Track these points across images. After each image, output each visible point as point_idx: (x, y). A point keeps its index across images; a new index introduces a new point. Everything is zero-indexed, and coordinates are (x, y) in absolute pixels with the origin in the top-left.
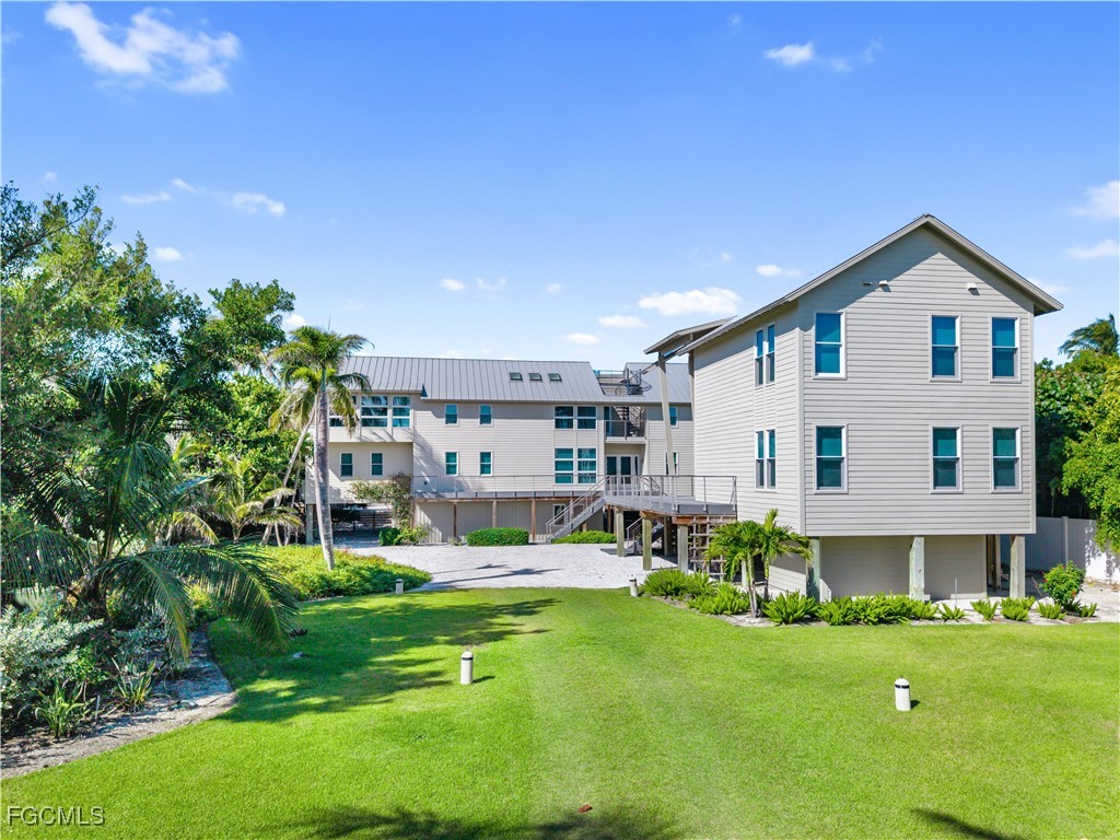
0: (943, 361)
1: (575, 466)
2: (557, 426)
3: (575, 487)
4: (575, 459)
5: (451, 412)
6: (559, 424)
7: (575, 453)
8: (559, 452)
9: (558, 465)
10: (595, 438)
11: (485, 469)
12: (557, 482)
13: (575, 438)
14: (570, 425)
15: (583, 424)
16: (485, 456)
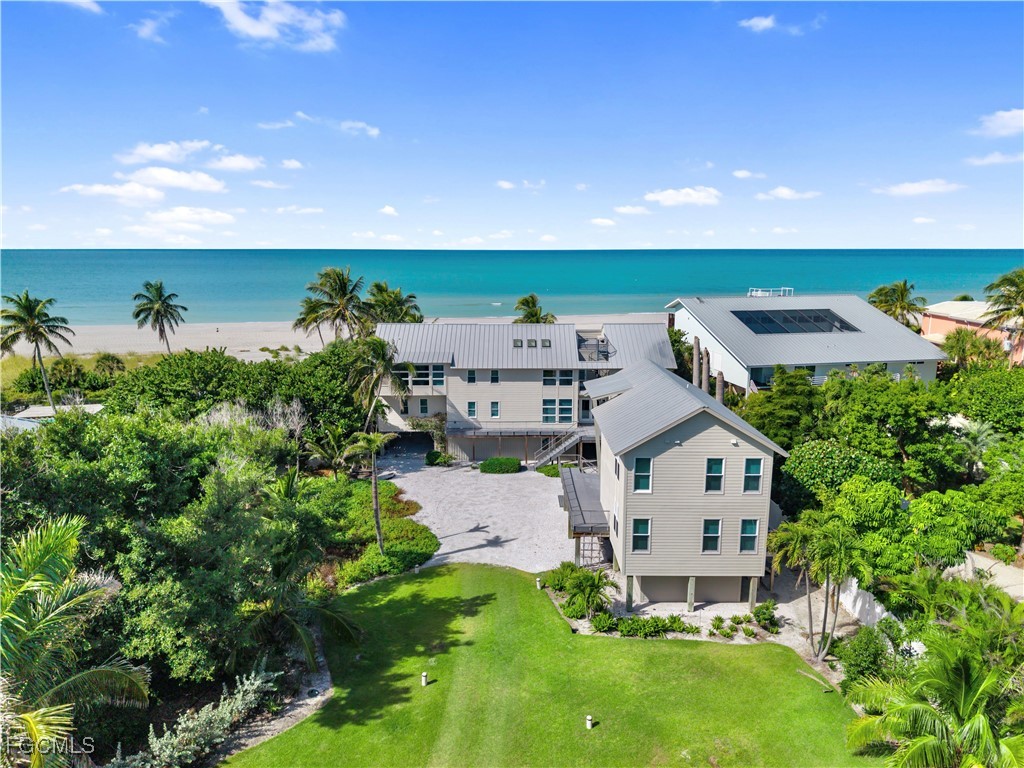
0: (713, 483)
1: (557, 411)
2: (544, 384)
3: (557, 426)
4: (557, 407)
5: (471, 376)
6: (546, 383)
7: (557, 402)
8: (546, 402)
9: (545, 411)
10: (571, 392)
11: (494, 413)
12: (544, 421)
13: (557, 392)
14: (553, 383)
15: (563, 383)
16: (494, 404)
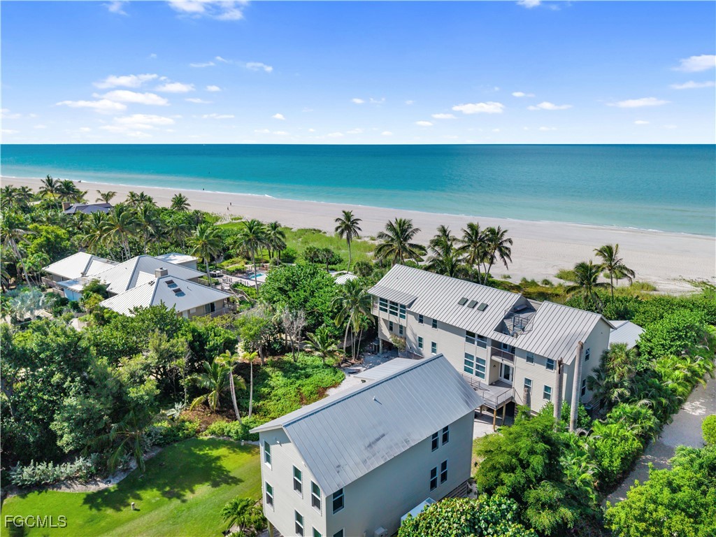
1: (475, 366)
2: (466, 341)
4: (475, 362)
6: (468, 340)
7: (475, 359)
8: (467, 355)
9: (466, 362)
10: (485, 354)
12: (465, 370)
13: (475, 350)
14: (473, 342)
15: (479, 344)
